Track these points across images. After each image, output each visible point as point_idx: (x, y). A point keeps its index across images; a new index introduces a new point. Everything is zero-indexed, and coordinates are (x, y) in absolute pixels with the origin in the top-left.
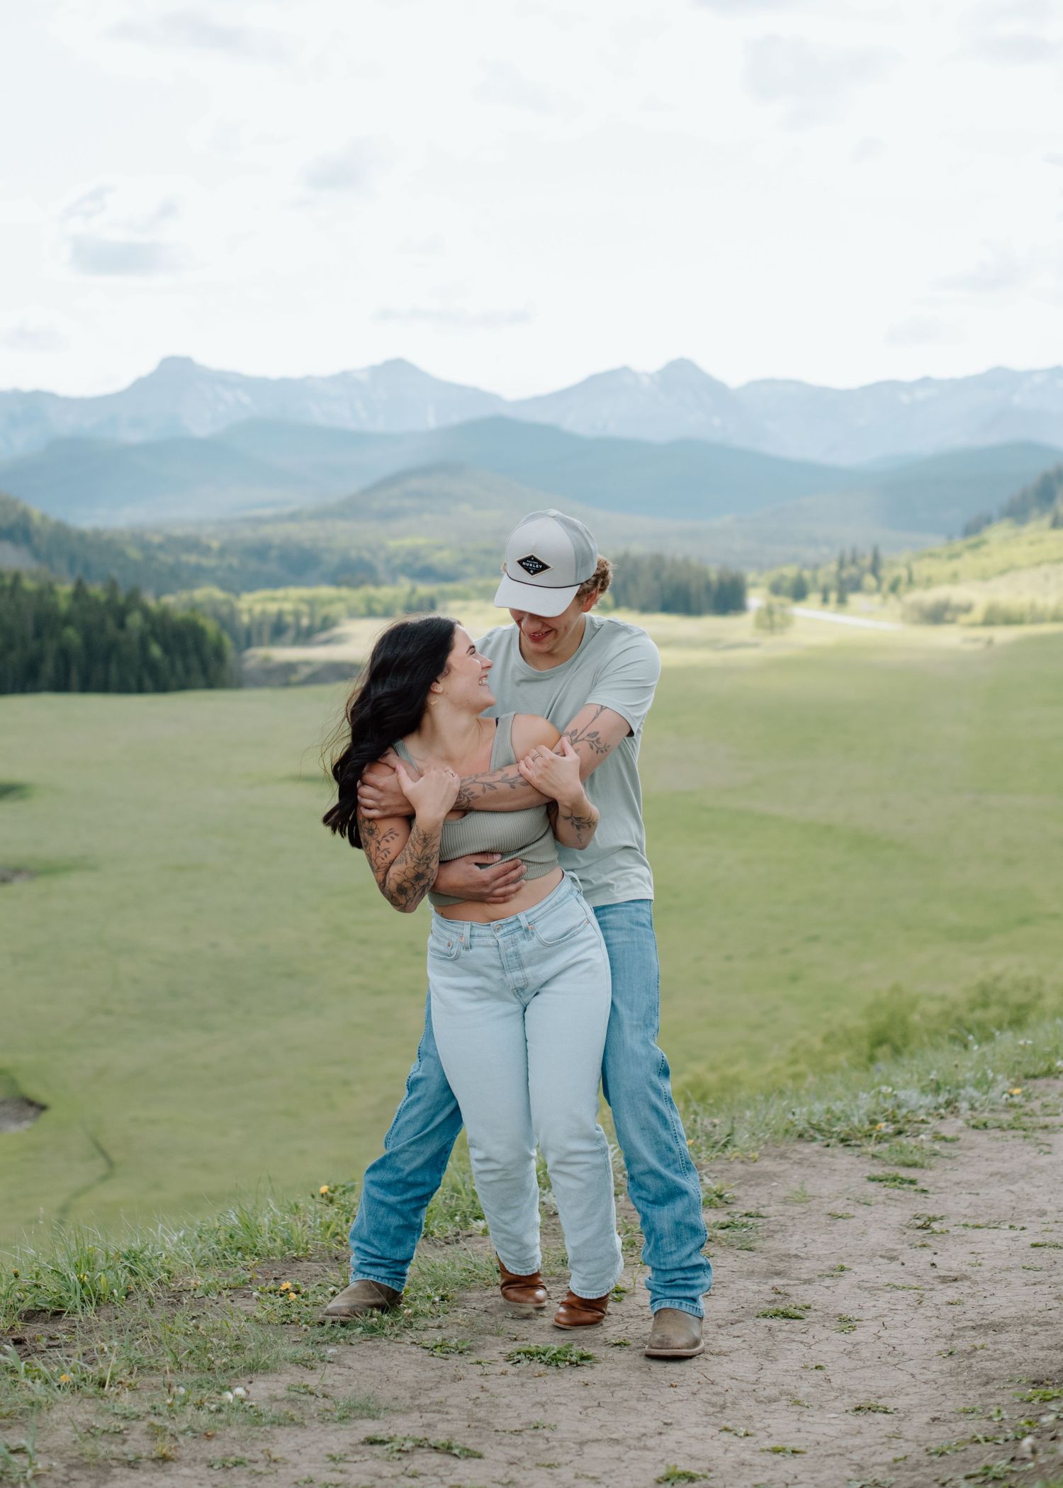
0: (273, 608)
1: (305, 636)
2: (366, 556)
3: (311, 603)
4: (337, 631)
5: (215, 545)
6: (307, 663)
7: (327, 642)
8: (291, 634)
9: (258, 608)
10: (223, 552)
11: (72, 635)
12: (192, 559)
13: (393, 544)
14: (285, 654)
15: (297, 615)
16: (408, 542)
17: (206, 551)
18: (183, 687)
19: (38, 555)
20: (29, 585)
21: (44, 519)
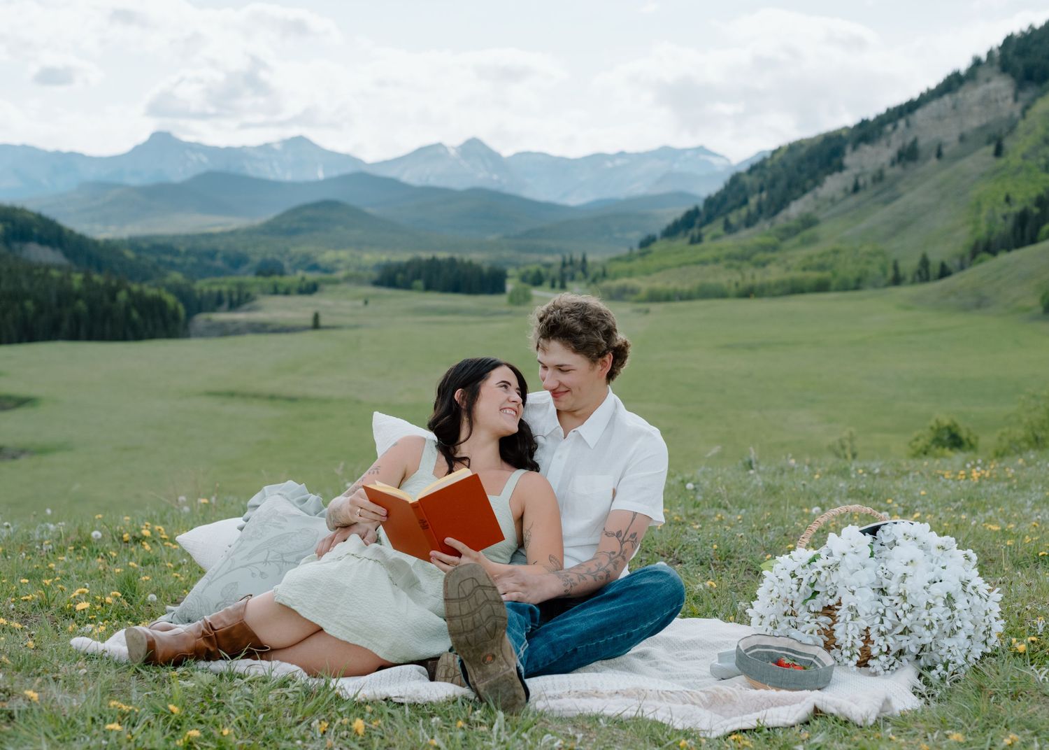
0: (215, 289)
1: (234, 305)
2: (277, 257)
3: (240, 286)
4: (256, 303)
5: (183, 249)
6: (234, 322)
7: (249, 310)
8: (226, 305)
9: (206, 290)
10: (188, 253)
11: (81, 305)
12: (168, 258)
13: (293, 250)
14: (222, 316)
15: (230, 293)
16: (304, 249)
17: (177, 253)
18: (152, 336)
19: (67, 255)
20: (55, 273)
21: (71, 232)
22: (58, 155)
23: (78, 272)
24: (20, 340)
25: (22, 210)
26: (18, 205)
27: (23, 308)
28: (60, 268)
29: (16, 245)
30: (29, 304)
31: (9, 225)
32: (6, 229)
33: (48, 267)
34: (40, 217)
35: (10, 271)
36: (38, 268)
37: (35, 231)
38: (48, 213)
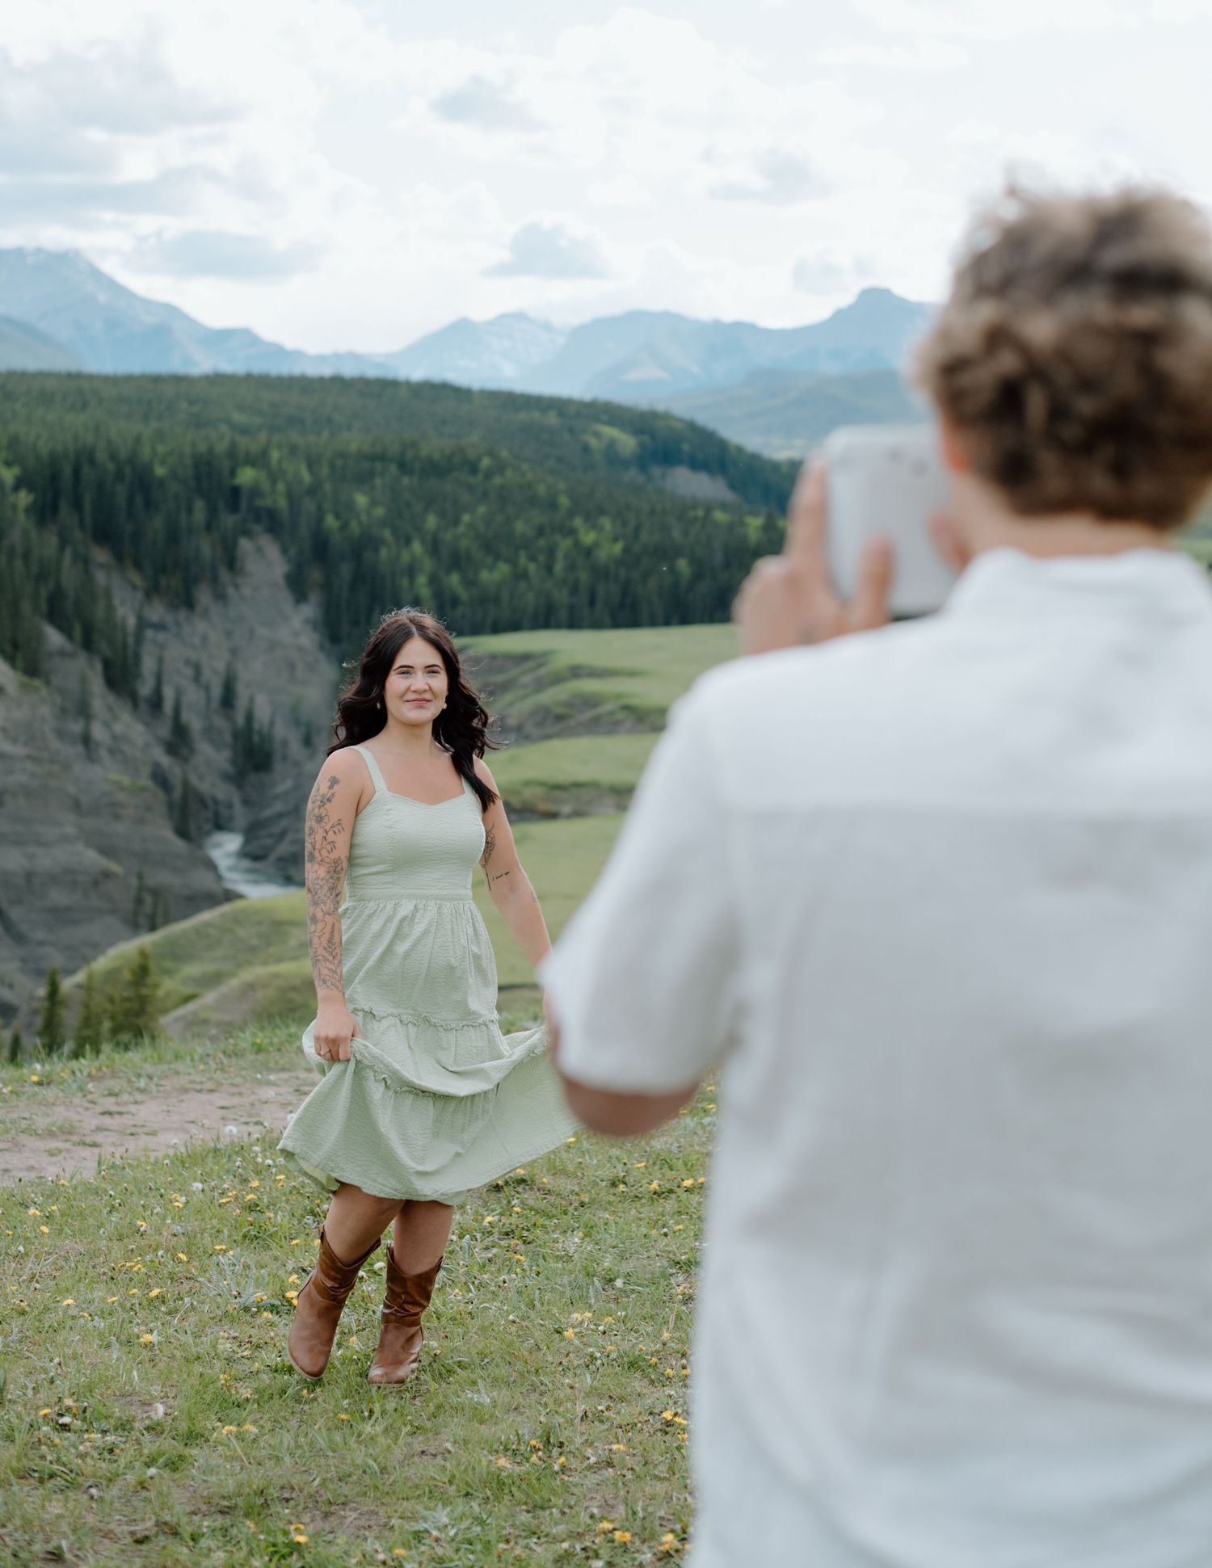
19: (732, 486)
20: (720, 516)
21: (739, 449)
22: (718, 327)
23: (755, 514)
24: (667, 623)
25: (667, 416)
26: (660, 407)
27: (673, 570)
28: (724, 506)
29: (656, 471)
30: (683, 564)
31: (646, 439)
32: (642, 446)
33: (709, 509)
34: (692, 427)
35: (653, 512)
36: (694, 506)
37: (685, 447)
38: (704, 419)
